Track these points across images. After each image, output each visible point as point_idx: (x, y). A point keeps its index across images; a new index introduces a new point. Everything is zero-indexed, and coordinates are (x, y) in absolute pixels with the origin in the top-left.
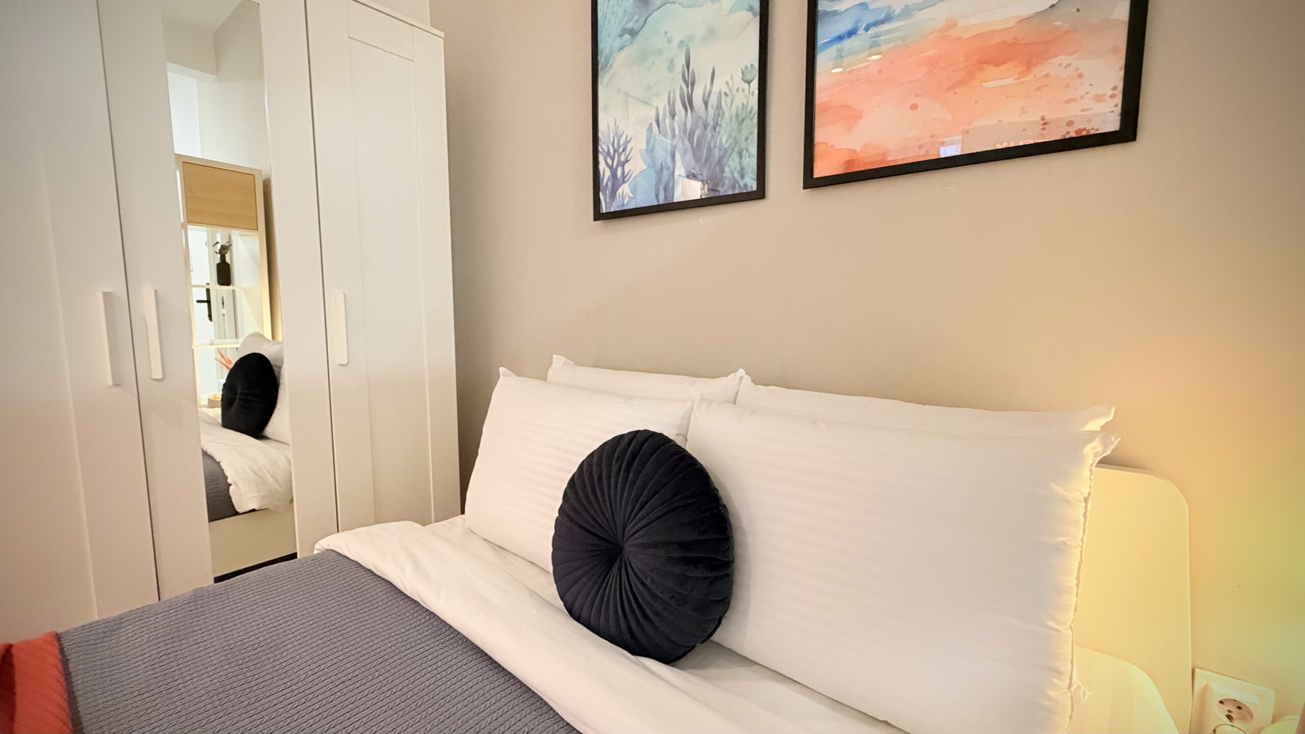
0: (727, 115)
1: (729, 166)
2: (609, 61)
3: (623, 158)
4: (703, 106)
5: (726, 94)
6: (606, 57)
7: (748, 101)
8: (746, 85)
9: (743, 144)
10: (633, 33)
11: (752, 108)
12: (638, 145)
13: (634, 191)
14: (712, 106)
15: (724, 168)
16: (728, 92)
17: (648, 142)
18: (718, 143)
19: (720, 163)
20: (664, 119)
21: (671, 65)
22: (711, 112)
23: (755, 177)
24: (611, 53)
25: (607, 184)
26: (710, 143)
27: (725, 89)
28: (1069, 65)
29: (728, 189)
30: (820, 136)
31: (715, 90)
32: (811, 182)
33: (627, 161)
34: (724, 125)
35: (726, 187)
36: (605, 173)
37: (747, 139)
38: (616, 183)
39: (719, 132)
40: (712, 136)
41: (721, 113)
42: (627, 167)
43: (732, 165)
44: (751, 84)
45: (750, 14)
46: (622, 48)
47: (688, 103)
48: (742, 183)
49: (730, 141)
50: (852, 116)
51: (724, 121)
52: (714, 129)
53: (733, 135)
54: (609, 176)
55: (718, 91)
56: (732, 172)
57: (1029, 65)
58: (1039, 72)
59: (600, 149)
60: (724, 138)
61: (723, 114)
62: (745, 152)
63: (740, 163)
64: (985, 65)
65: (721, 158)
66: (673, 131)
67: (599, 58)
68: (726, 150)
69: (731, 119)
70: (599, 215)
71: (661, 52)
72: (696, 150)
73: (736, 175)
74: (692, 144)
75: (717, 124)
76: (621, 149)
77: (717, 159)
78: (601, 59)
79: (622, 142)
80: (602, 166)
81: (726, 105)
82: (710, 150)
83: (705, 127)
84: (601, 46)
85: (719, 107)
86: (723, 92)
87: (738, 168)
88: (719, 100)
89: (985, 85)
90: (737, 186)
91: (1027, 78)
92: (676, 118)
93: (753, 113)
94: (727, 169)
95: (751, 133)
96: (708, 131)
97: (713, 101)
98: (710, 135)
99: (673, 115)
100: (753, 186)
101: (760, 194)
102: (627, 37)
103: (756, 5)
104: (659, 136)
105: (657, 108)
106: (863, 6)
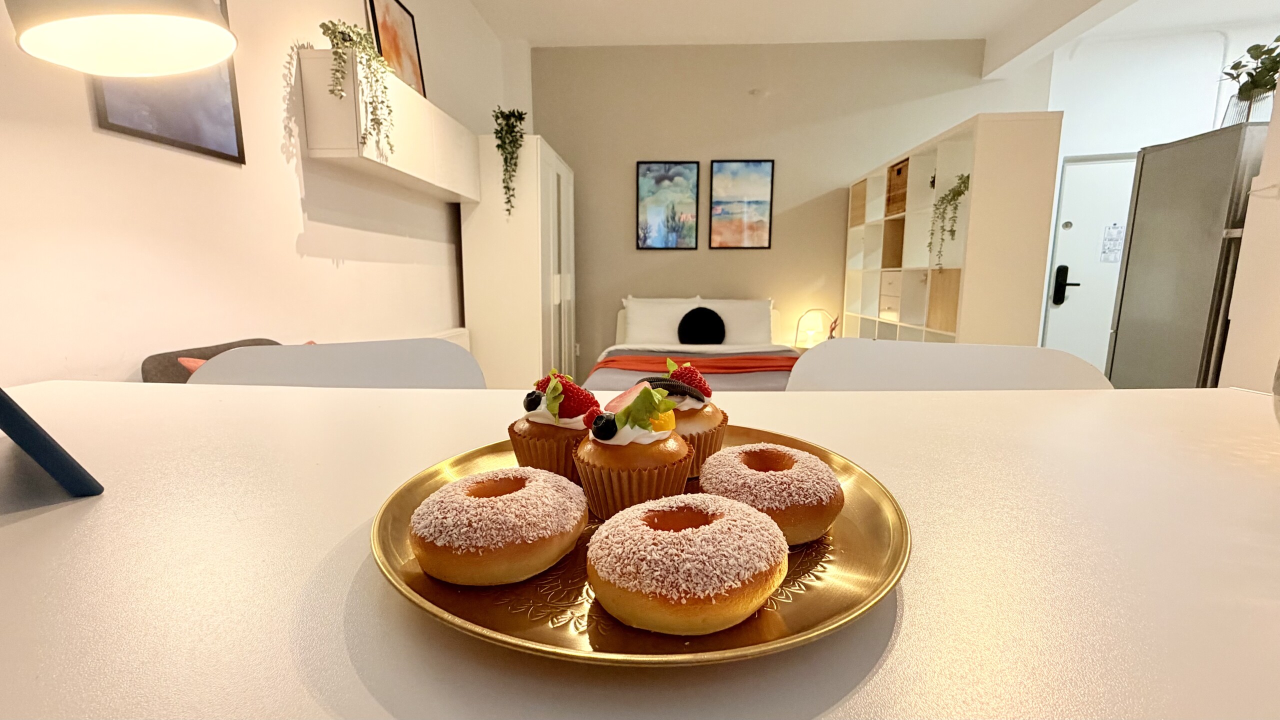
2: (643, 199)
3: (648, 231)
4: (679, 221)
8: (692, 218)
10: (653, 193)
11: (694, 225)
12: (654, 228)
13: (653, 242)
15: (685, 240)
17: (658, 228)
18: (683, 232)
20: (665, 221)
21: (667, 206)
22: (681, 223)
23: (694, 243)
27: (685, 218)
28: (760, 233)
29: (687, 246)
30: (712, 236)
32: (710, 247)
34: (685, 227)
38: (645, 239)
41: (684, 224)
42: (650, 234)
46: (649, 196)
47: (673, 218)
48: (691, 245)
50: (720, 234)
53: (688, 230)
54: (643, 236)
56: (686, 243)
57: (752, 232)
58: (756, 232)
59: (639, 226)
62: (692, 236)
63: (690, 240)
64: (749, 229)
65: (684, 237)
66: (668, 226)
67: (639, 196)
68: (686, 235)
69: (688, 226)
70: (638, 248)
71: (664, 201)
76: (648, 227)
80: (640, 231)
81: (686, 222)
82: (681, 234)
83: (679, 226)
84: (640, 193)
91: (754, 234)
95: (693, 231)
97: (682, 220)
98: (681, 230)
99: (668, 221)
100: (694, 246)
101: (696, 248)
102: (651, 194)
103: (695, 198)
104: (663, 227)
105: (662, 218)
106: (723, 209)
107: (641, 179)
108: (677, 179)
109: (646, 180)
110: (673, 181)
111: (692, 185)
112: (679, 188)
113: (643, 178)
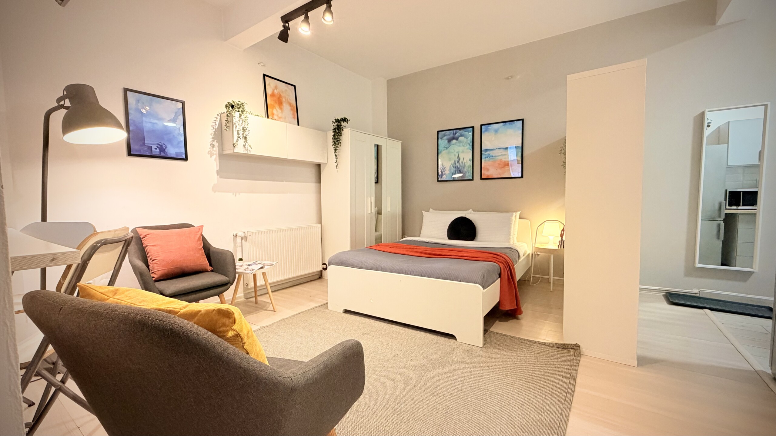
0: (466, 166)
2: (441, 152)
3: (444, 170)
4: (461, 164)
7: (470, 164)
8: (470, 162)
10: (447, 148)
12: (448, 168)
13: (446, 176)
17: (450, 168)
20: (453, 164)
21: (455, 155)
22: (463, 165)
23: (471, 176)
24: (442, 150)
25: (440, 175)
27: (465, 161)
28: (515, 168)
29: (467, 178)
30: (483, 172)
31: (464, 161)
32: (481, 179)
33: (445, 171)
36: (440, 173)
38: (442, 175)
39: (465, 169)
42: (445, 172)
43: (467, 174)
46: (444, 150)
47: (458, 162)
48: (469, 178)
50: (488, 170)
53: (467, 169)
58: (512, 168)
59: (439, 168)
62: (470, 172)
63: (469, 174)
65: (465, 173)
66: (455, 167)
67: (439, 151)
70: (438, 181)
71: (453, 153)
73: (468, 176)
74: (459, 170)
75: (464, 167)
76: (444, 169)
79: (444, 167)
80: (439, 171)
81: (466, 164)
82: (463, 171)
83: (462, 167)
84: (439, 149)
88: (465, 162)
89: (506, 168)
93: (471, 166)
94: (466, 175)
95: (471, 169)
97: (464, 163)
98: (463, 169)
99: (455, 164)
100: (471, 178)
101: (472, 180)
102: (445, 148)
103: (471, 149)
104: (452, 168)
105: (452, 162)
106: (489, 154)
107: (439, 140)
108: (460, 138)
109: (443, 141)
110: (458, 140)
111: (469, 141)
112: (462, 144)
113: (441, 140)
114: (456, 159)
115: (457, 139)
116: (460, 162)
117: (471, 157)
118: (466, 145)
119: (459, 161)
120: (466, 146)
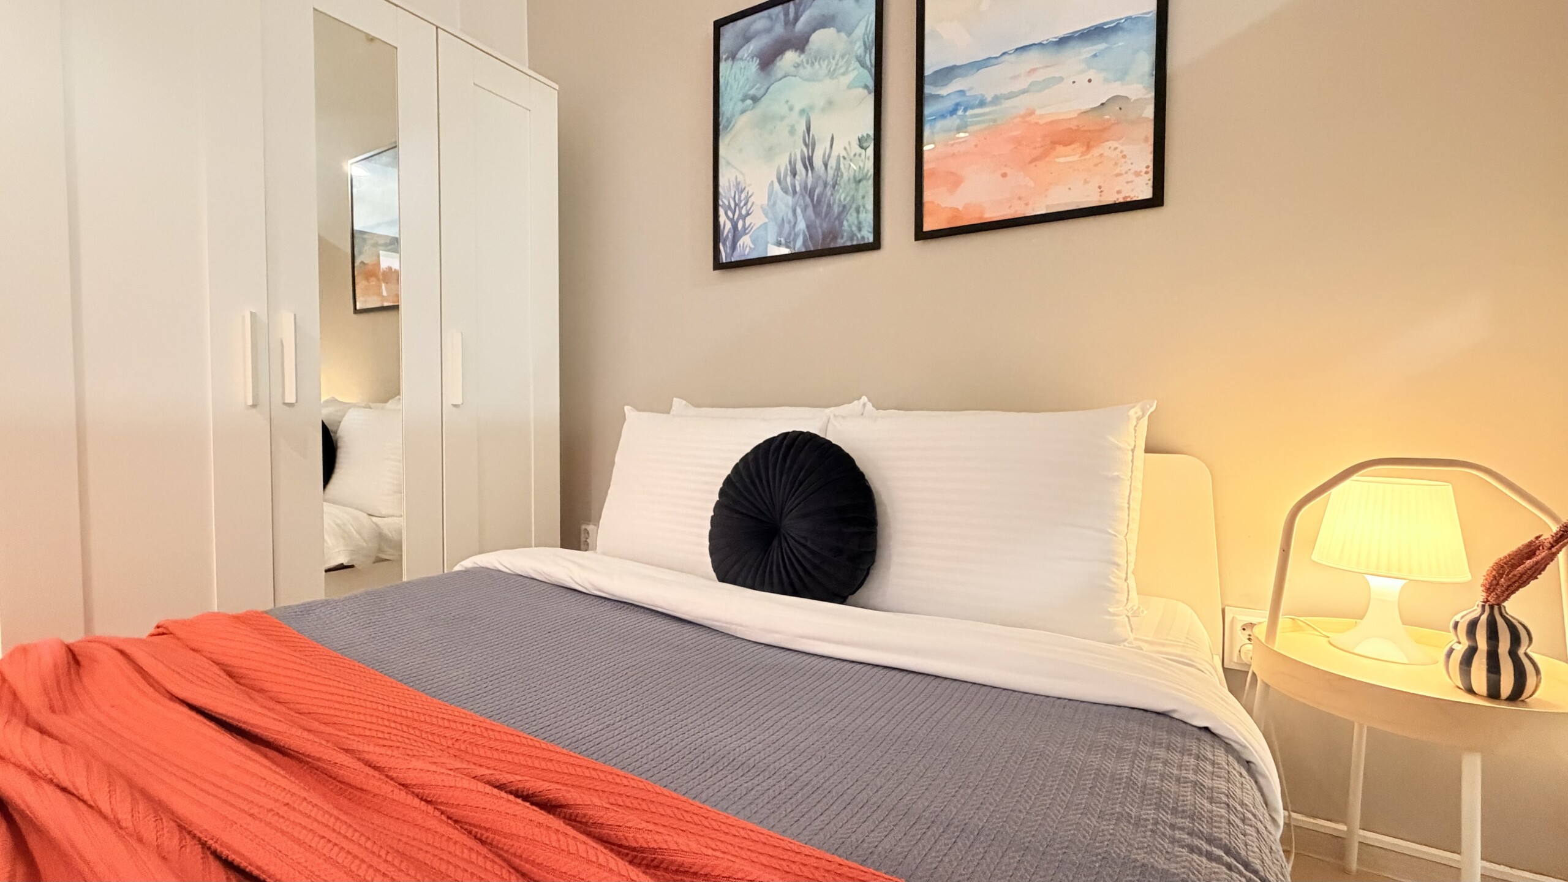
0: (845, 177)
1: (847, 221)
2: (730, 123)
3: (744, 212)
4: (823, 168)
5: (844, 158)
6: (728, 119)
7: (864, 165)
8: (864, 151)
9: (860, 202)
10: (755, 99)
11: (868, 171)
12: (759, 199)
13: (755, 242)
14: (832, 167)
15: (843, 222)
16: (846, 155)
17: (769, 199)
18: (837, 201)
19: (840, 217)
20: (786, 176)
21: (792, 131)
22: (831, 172)
23: (871, 229)
24: (733, 115)
25: (727, 235)
26: (829, 201)
27: (844, 153)
28: (1116, 149)
29: (847, 240)
30: (927, 196)
31: (834, 154)
32: (921, 235)
33: (748, 214)
34: (842, 185)
35: (845, 239)
36: (726, 225)
37: (863, 197)
38: (736, 235)
39: (838, 191)
40: (832, 195)
41: (839, 174)
42: (748, 220)
43: (851, 219)
44: (868, 150)
45: (866, 91)
46: (743, 112)
47: (808, 163)
48: (859, 236)
49: (848, 199)
50: (955, 181)
51: (842, 180)
52: (834, 187)
53: (852, 193)
54: (730, 229)
55: (837, 154)
56: (850, 226)
57: (1089, 147)
58: (1096, 152)
59: (721, 203)
60: (841, 196)
61: (842, 175)
62: (862, 208)
63: (858, 218)
64: (1057, 145)
65: (840, 214)
66: (794, 188)
67: (720, 119)
68: (844, 206)
69: (849, 179)
70: (718, 265)
71: (783, 118)
72: (817, 206)
73: (854, 229)
74: (812, 200)
75: (836, 183)
76: (742, 203)
77: (836, 214)
78: (723, 122)
79: (743, 196)
80: (722, 219)
81: (845, 168)
82: (829, 206)
83: (825, 185)
84: (722, 109)
85: (838, 168)
86: (841, 156)
87: (856, 222)
88: (838, 162)
89: (1058, 160)
90: (855, 238)
91: (1088, 157)
92: (797, 177)
93: (869, 174)
94: (845, 223)
95: (867, 192)
96: (827, 189)
97: (832, 163)
98: (829, 193)
99: (794, 174)
100: (870, 238)
101: (876, 245)
102: (749, 102)
103: (871, 84)
104: (781, 193)
105: (779, 168)
106: (962, 92)
107: (723, 66)
108: (819, 38)
109: (737, 68)
110: (807, 48)
111: (860, 44)
112: (824, 64)
113: (730, 62)
114: (799, 150)
115: (800, 44)
116: (818, 162)
117: (868, 128)
118: (842, 70)
119: (810, 159)
120: (843, 74)
